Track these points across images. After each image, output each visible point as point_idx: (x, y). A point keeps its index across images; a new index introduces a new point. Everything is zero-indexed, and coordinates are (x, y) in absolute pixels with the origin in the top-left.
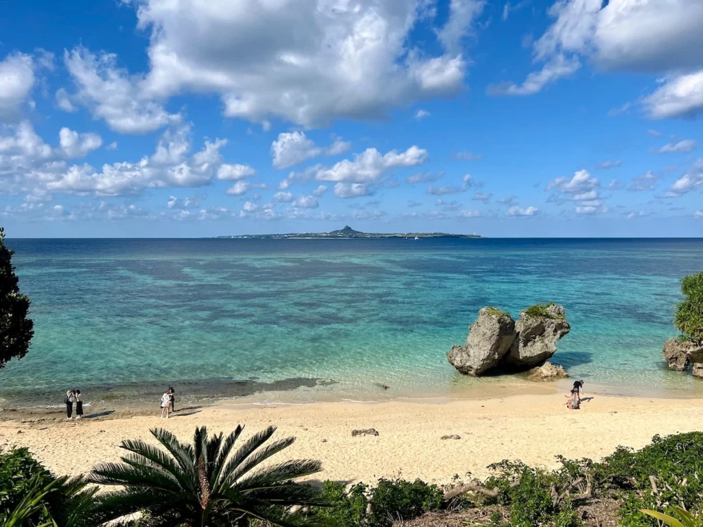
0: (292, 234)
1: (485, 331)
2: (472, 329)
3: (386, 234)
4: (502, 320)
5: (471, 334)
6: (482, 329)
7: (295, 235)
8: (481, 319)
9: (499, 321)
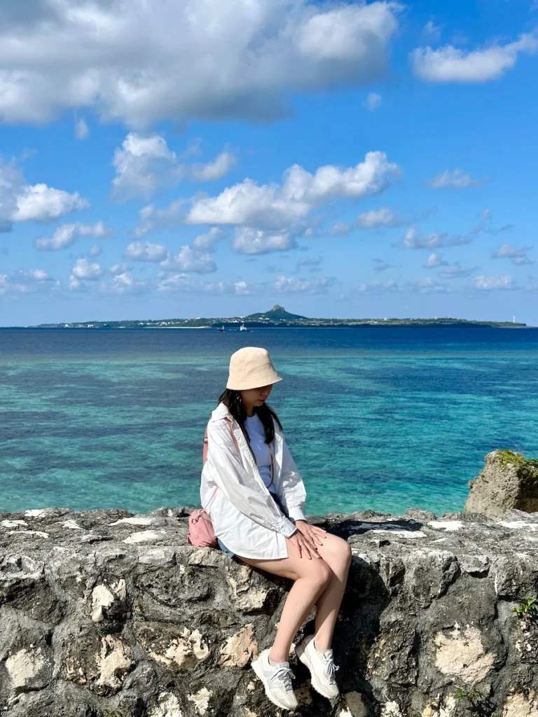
0: (175, 320)
1: (496, 490)
2: (474, 486)
3: (349, 321)
4: (524, 472)
5: (472, 496)
6: (492, 487)
7: (181, 322)
8: (488, 470)
9: (519, 474)
